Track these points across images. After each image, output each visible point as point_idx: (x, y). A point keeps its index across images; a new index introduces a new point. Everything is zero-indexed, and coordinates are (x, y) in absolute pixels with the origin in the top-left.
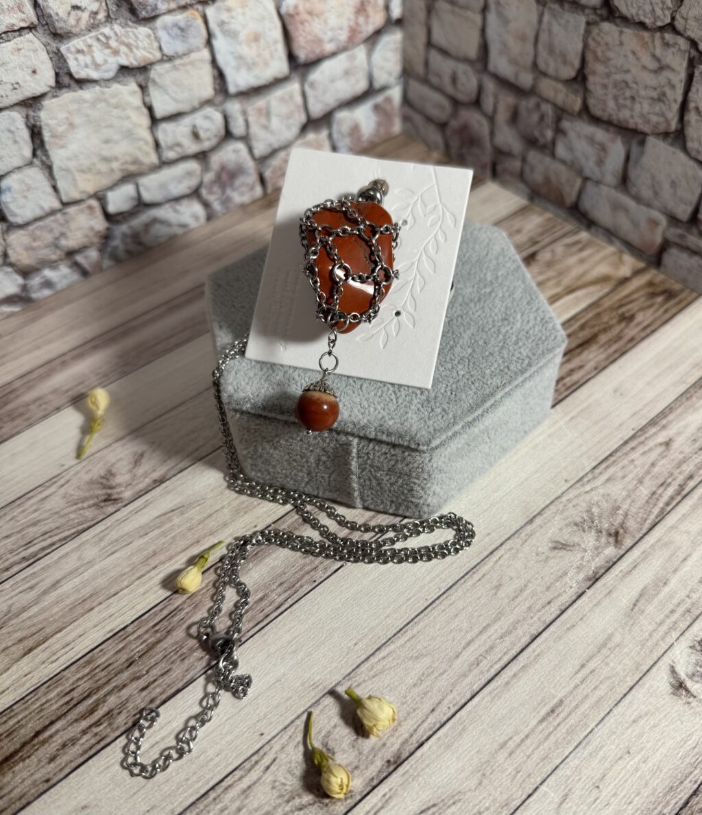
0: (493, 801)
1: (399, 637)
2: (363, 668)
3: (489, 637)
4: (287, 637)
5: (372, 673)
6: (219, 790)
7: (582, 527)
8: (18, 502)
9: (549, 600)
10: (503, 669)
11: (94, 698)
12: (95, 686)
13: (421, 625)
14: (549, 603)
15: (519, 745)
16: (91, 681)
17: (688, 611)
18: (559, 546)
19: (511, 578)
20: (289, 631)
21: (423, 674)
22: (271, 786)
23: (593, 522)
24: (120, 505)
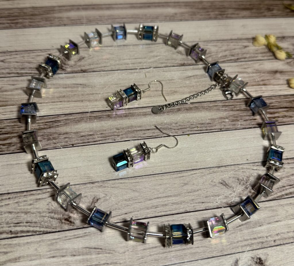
0: (125, 262)
1: (132, 179)
2: (111, 182)
3: (168, 201)
4: (91, 154)
5: (113, 186)
6: (29, 193)
7: (240, 182)
8: (29, 52)
9: (204, 202)
10: (165, 216)
11: (9, 135)
12: (12, 131)
13: (144, 180)
14: (203, 203)
15: (150, 248)
16: (11, 129)
17: (262, 243)
18: (224, 184)
19: (194, 184)
20: (93, 152)
21: (132, 198)
22: (47, 203)
23: (246, 183)
24: (64, 72)
